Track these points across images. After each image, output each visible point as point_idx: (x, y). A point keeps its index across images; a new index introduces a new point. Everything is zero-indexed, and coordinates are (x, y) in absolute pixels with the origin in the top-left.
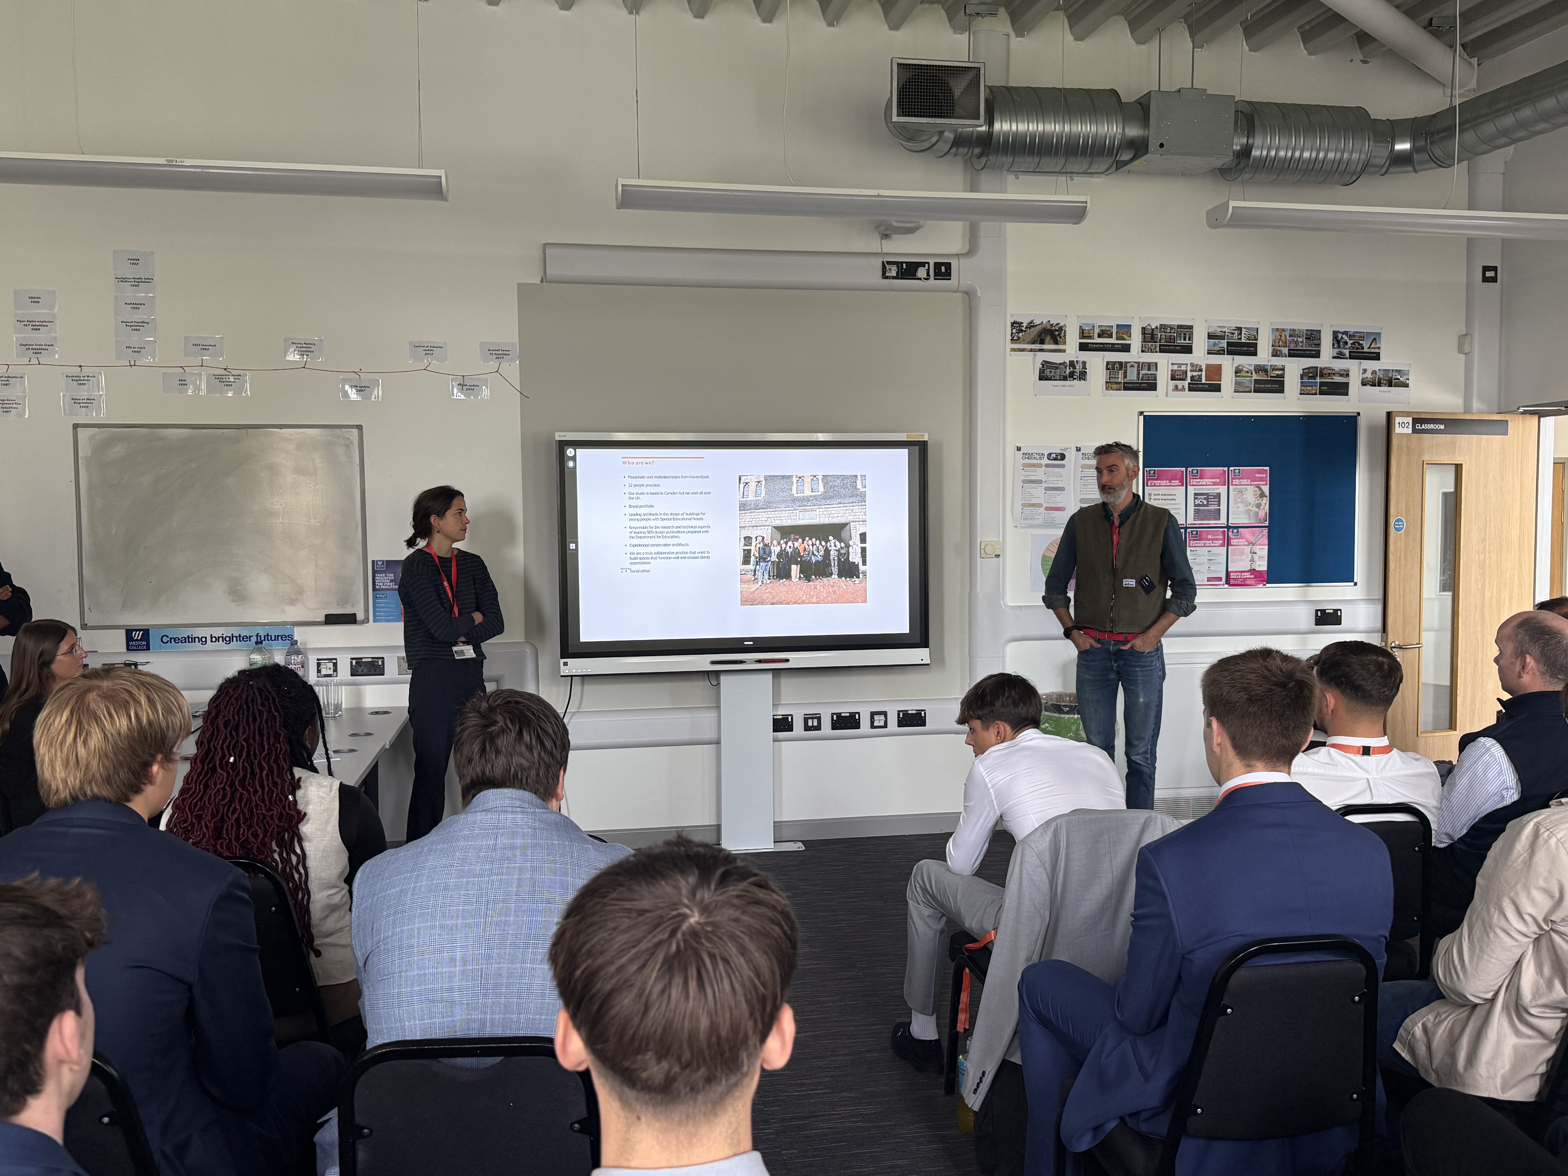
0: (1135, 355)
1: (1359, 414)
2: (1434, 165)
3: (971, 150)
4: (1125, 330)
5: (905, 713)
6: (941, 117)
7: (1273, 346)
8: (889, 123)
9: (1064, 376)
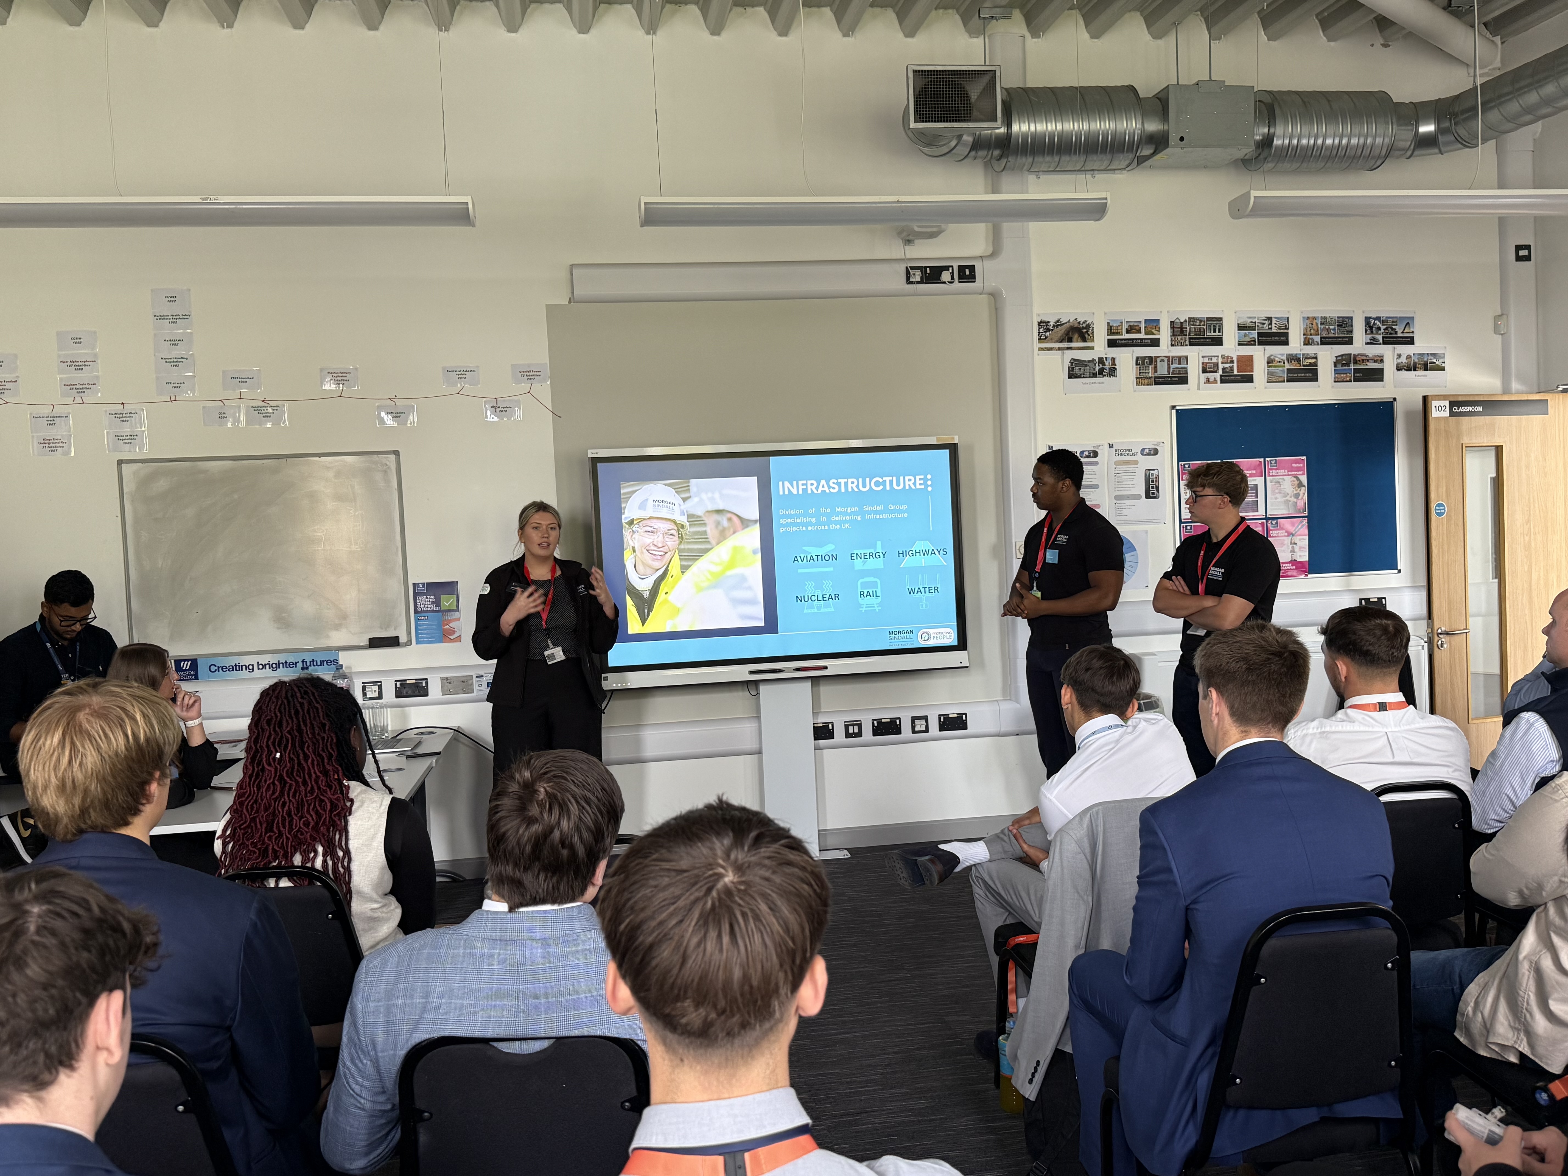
0: (1165, 349)
1: (1395, 399)
2: (1460, 146)
3: (991, 152)
4: (1153, 324)
5: (946, 717)
6: (959, 121)
7: (1304, 335)
8: (907, 129)
9: (1094, 373)
